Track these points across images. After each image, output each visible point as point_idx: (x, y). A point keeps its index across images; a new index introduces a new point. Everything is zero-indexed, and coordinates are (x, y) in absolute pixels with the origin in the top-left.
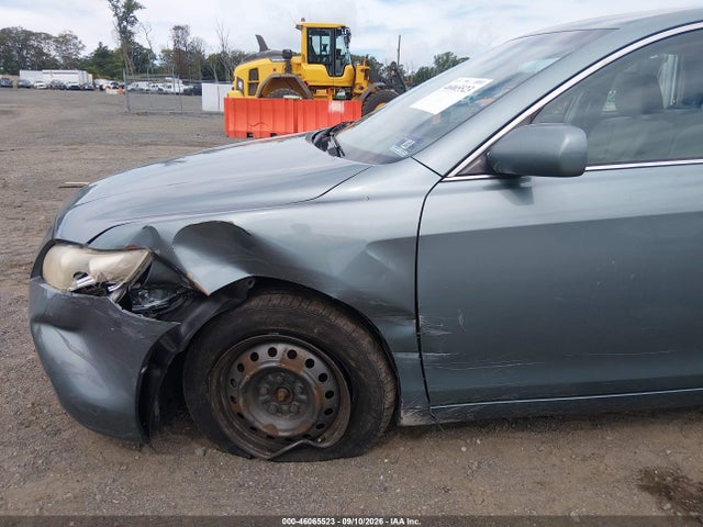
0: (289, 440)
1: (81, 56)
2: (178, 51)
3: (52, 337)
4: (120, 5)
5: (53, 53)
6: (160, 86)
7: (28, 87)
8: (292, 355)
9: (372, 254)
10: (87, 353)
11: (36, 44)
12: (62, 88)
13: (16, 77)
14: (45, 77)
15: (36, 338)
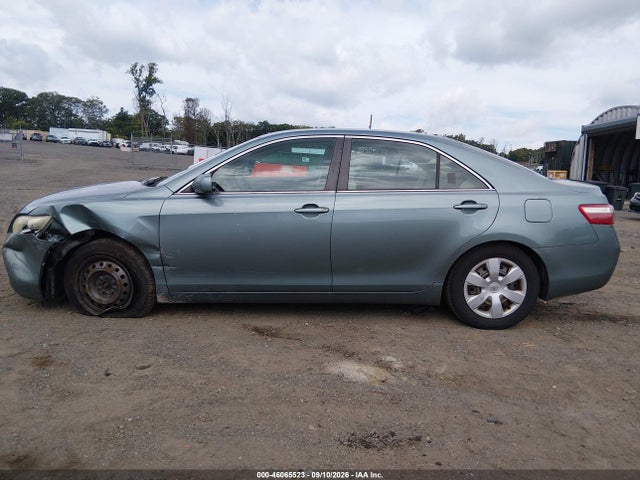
0: (107, 306)
1: (104, 118)
2: (187, 118)
3: (10, 253)
4: (141, 79)
5: (80, 114)
6: (168, 146)
7: (55, 142)
8: (110, 266)
9: (141, 222)
10: (23, 259)
11: (66, 106)
12: (83, 143)
13: (46, 133)
14: (72, 134)
15: (4, 254)
